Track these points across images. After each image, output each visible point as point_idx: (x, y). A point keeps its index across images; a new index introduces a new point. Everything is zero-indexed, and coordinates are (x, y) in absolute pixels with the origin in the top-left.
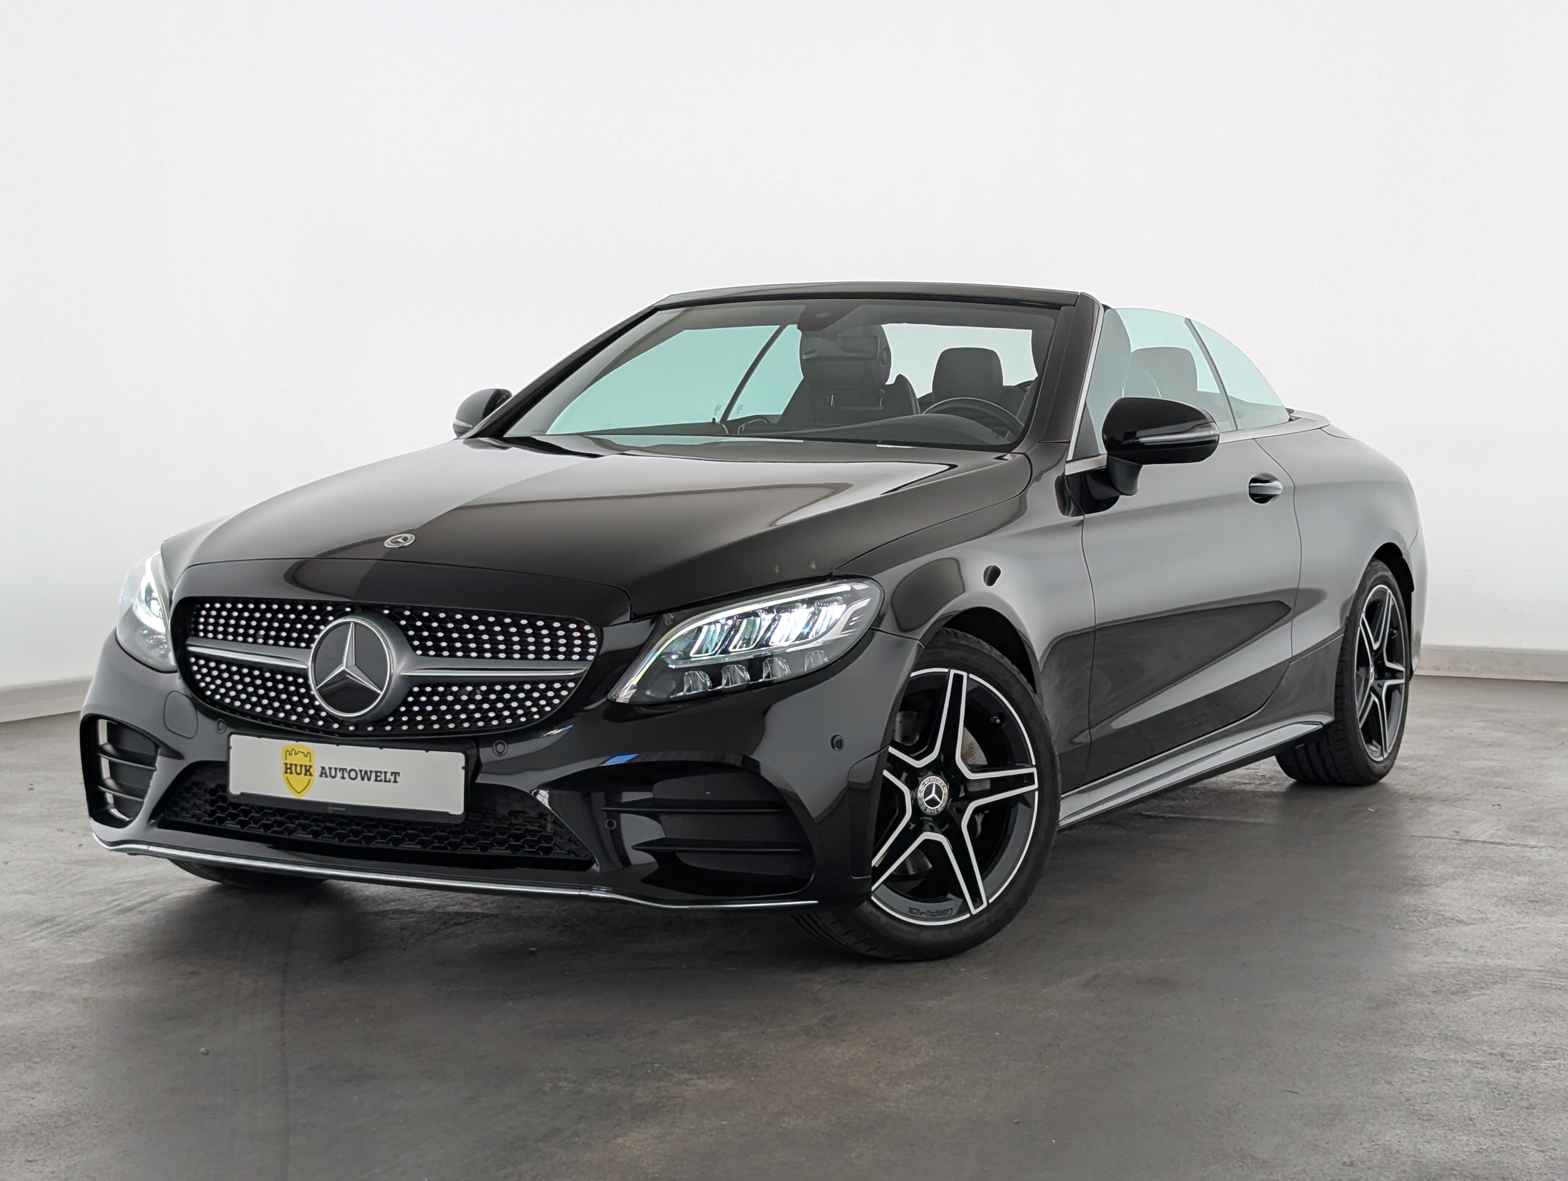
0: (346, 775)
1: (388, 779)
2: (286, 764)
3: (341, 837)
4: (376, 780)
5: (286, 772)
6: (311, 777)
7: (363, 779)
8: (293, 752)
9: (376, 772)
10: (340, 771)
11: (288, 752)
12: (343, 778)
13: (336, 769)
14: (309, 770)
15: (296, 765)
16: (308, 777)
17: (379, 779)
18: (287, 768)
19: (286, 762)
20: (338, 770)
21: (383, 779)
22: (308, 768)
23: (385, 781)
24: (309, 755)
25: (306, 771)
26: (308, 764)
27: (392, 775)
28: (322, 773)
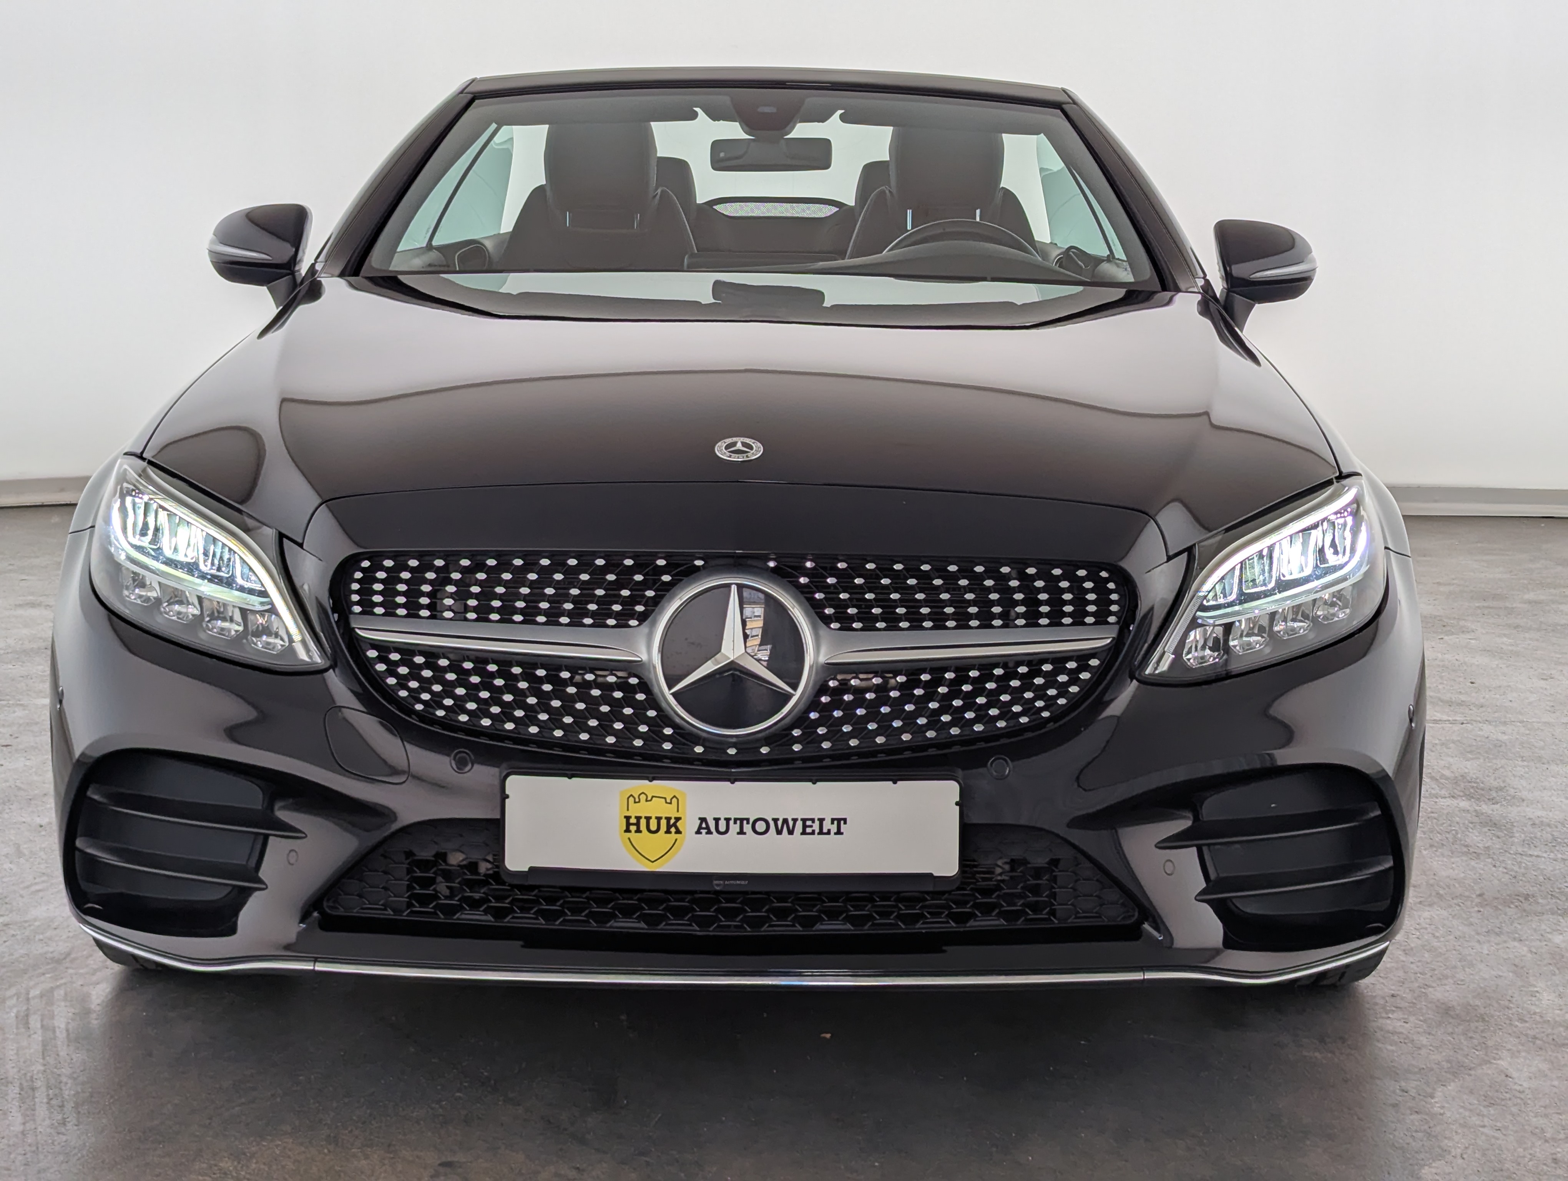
0: (747, 828)
1: (825, 830)
2: (628, 818)
3: (704, 923)
4: (804, 833)
5: (628, 830)
6: (678, 836)
7: (779, 832)
8: (643, 797)
9: (804, 820)
10: (735, 823)
11: (631, 799)
12: (741, 832)
13: (728, 820)
14: (675, 825)
15: (648, 819)
16: (673, 836)
17: (809, 830)
18: (628, 824)
19: (628, 814)
20: (732, 822)
21: (817, 831)
22: (672, 821)
23: (821, 833)
24: (674, 800)
25: (669, 827)
26: (673, 814)
27: (832, 823)
28: (700, 828)
